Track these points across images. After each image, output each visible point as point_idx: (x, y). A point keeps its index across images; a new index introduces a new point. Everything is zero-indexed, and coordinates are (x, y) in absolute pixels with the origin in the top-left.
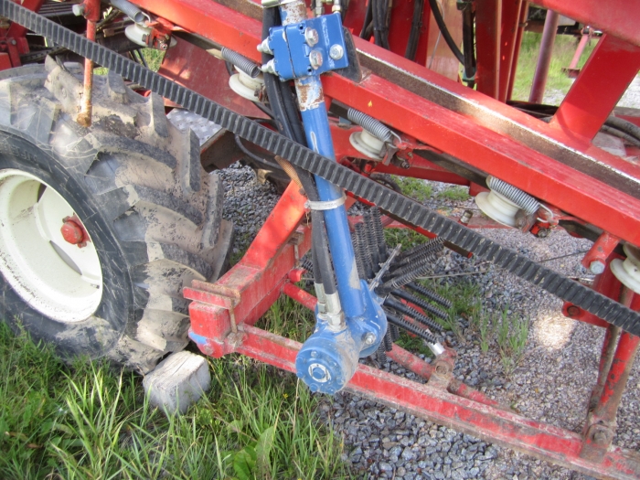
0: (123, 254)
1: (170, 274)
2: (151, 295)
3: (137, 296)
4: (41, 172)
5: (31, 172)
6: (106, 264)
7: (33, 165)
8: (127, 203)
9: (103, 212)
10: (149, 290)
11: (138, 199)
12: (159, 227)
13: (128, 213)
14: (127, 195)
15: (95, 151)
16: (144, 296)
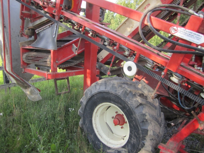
0: (141, 132)
1: (152, 140)
2: (145, 145)
3: (141, 144)
4: (119, 105)
5: (116, 105)
6: (132, 133)
7: (117, 103)
8: (145, 118)
9: (138, 119)
10: (145, 143)
11: (149, 117)
12: (152, 126)
13: (145, 121)
14: (146, 116)
15: (139, 103)
16: (143, 145)
